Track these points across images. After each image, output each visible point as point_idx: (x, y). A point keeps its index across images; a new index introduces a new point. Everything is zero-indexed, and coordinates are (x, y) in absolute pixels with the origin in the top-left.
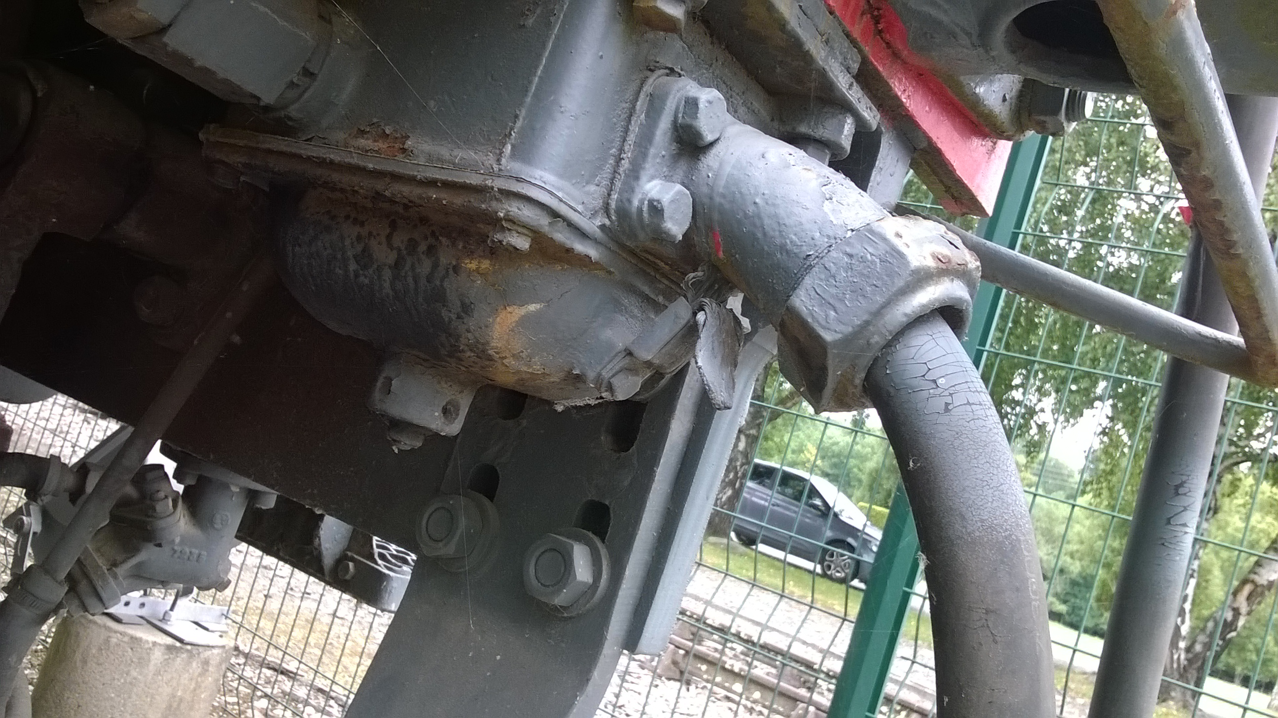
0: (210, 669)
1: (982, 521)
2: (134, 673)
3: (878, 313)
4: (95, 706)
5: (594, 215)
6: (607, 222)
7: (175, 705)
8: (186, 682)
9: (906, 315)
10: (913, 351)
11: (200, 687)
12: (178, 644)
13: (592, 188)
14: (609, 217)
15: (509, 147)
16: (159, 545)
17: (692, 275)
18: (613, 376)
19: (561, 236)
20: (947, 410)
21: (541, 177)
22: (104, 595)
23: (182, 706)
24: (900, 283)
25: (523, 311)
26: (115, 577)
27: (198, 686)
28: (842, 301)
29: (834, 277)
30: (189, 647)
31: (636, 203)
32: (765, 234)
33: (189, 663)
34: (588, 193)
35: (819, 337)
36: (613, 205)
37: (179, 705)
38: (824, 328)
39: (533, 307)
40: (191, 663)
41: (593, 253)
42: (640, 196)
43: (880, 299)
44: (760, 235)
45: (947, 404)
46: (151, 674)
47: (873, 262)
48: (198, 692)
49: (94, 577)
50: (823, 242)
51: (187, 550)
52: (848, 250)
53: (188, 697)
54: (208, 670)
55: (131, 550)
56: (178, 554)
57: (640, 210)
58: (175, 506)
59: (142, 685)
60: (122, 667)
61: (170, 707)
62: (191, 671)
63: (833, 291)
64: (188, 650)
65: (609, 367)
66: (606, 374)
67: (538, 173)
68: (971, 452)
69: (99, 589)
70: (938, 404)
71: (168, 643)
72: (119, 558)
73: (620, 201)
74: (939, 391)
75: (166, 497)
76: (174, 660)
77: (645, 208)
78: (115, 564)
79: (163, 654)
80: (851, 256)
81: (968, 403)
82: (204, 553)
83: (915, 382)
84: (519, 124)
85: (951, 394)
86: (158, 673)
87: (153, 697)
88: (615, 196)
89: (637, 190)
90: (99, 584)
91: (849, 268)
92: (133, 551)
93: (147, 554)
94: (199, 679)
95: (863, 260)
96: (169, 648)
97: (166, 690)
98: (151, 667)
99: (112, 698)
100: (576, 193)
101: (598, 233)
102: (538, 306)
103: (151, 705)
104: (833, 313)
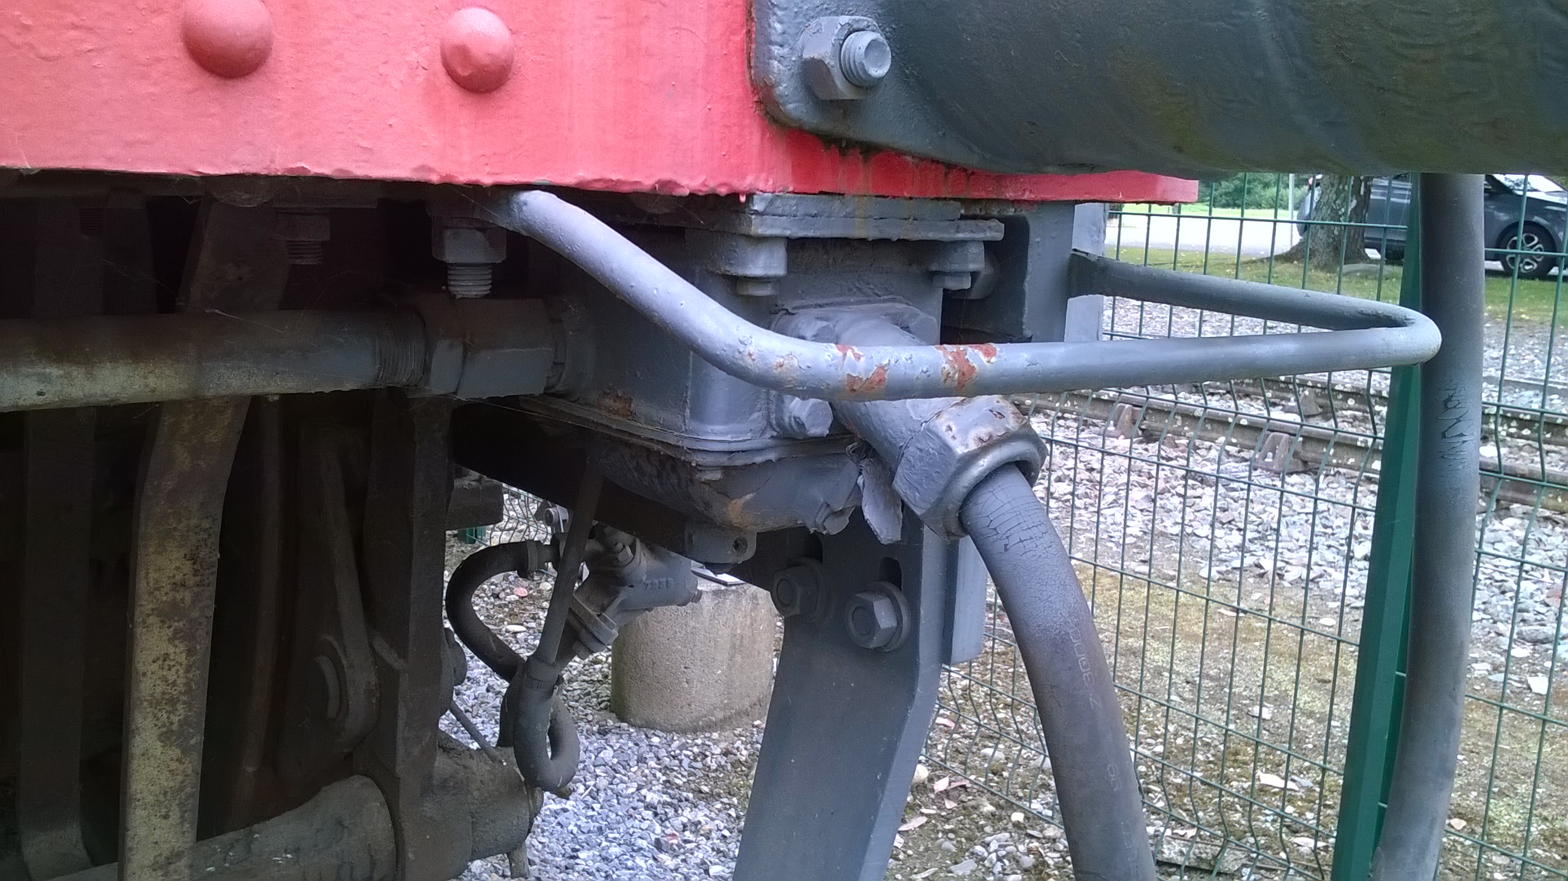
0: (760, 602)
1: (1039, 626)
2: (692, 623)
3: (947, 489)
4: (668, 660)
5: (763, 432)
6: (775, 434)
7: (738, 643)
8: (741, 619)
9: (965, 487)
10: (980, 507)
11: (756, 621)
12: (723, 588)
13: (755, 415)
14: (774, 430)
15: (688, 411)
16: (632, 586)
17: (850, 446)
18: (824, 522)
19: (740, 461)
20: (1006, 550)
21: (712, 430)
22: (601, 638)
23: (745, 642)
24: (953, 469)
25: (743, 500)
26: (605, 620)
27: (754, 620)
28: (921, 484)
29: (914, 467)
30: (734, 588)
31: (787, 420)
32: (875, 428)
33: (739, 602)
34: (753, 421)
35: (913, 512)
36: (774, 422)
37: (741, 641)
38: (914, 505)
39: (748, 497)
40: (741, 601)
41: (772, 456)
42: (788, 414)
43: (943, 483)
44: (872, 429)
45: (1006, 545)
46: (707, 621)
47: (934, 454)
48: (755, 625)
49: (590, 626)
50: (908, 435)
51: (656, 581)
52: (919, 446)
53: (747, 632)
54: (758, 604)
55: (613, 594)
56: (649, 586)
57: (790, 424)
58: (634, 551)
59: (703, 632)
60: (679, 620)
61: (733, 646)
62: (743, 609)
63: (915, 477)
64: (733, 591)
65: (820, 514)
66: (819, 521)
67: (709, 428)
68: (1025, 578)
69: (596, 634)
70: (1000, 545)
71: (714, 589)
72: (606, 602)
73: (776, 419)
74: (999, 536)
75: (624, 546)
76: (723, 602)
77: (793, 424)
78: (604, 609)
79: (713, 600)
80: (921, 450)
81: (1021, 541)
82: (670, 579)
83: (984, 531)
84: (689, 393)
85: (1007, 537)
86: (713, 618)
87: (716, 641)
88: (773, 416)
89: (785, 410)
90: (594, 630)
91: (921, 459)
92: (614, 594)
93: (624, 594)
94: (753, 614)
95: (928, 453)
96: (716, 593)
97: (725, 632)
98: (706, 615)
99: (680, 650)
100: (743, 427)
101: (771, 442)
102: (752, 495)
103: (715, 648)
104: (917, 494)
